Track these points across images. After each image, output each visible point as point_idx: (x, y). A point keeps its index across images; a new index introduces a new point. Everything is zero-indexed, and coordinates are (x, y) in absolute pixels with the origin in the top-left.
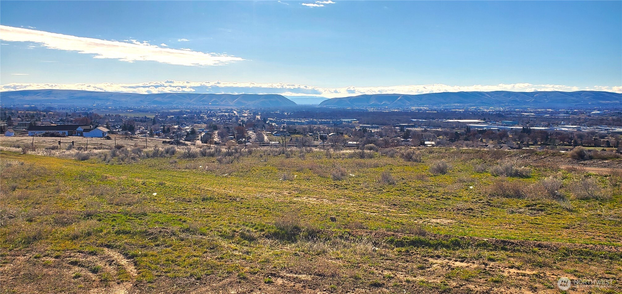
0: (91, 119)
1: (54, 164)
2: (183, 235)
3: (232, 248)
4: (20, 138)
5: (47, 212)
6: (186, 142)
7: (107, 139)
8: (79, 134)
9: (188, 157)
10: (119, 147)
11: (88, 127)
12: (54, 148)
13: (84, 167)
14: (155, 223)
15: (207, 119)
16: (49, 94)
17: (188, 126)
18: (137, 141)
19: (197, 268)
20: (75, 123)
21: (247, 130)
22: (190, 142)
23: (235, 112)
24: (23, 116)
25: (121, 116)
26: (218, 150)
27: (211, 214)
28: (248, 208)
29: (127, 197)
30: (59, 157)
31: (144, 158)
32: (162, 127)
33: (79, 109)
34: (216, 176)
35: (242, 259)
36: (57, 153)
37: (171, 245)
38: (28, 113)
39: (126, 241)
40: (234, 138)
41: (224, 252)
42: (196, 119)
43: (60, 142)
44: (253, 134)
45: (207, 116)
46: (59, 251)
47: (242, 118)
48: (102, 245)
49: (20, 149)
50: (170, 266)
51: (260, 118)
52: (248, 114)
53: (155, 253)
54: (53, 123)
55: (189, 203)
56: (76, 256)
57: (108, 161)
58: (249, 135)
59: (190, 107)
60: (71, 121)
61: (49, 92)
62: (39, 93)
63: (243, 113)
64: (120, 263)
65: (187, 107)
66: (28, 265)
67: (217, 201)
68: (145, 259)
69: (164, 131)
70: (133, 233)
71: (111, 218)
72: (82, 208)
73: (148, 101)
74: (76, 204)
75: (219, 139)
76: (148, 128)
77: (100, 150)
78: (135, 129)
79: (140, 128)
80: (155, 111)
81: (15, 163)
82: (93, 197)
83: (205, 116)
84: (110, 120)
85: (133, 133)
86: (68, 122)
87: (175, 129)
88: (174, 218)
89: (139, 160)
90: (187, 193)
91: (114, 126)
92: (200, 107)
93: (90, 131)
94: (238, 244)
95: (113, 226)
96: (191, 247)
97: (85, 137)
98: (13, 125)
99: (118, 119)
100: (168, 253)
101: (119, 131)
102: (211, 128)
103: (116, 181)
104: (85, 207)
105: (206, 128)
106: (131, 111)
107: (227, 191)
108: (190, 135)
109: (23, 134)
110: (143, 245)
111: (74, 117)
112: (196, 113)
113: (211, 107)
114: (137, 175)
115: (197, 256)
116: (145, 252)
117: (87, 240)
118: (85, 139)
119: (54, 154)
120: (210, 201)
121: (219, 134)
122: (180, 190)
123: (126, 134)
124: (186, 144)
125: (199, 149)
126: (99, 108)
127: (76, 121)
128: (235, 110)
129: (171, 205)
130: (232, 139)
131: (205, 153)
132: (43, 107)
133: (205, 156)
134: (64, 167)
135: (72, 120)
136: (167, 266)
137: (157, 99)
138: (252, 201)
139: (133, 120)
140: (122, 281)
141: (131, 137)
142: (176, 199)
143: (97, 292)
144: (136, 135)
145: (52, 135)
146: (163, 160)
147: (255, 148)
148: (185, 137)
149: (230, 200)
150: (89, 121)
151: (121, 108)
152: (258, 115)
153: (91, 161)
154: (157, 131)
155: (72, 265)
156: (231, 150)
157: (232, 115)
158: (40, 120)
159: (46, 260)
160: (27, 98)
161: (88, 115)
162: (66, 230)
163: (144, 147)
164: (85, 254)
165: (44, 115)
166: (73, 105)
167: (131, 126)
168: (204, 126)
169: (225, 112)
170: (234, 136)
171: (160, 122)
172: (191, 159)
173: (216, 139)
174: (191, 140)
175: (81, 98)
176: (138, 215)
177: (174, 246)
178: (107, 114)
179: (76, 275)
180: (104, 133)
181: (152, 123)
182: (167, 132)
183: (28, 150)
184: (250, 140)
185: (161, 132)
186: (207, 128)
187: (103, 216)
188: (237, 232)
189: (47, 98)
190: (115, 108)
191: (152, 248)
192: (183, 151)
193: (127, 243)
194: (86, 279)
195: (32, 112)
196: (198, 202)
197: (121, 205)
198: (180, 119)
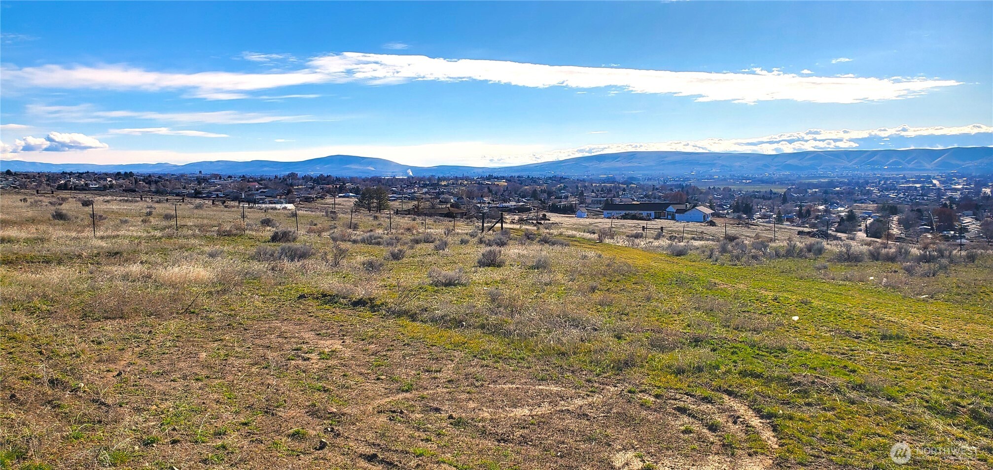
0: (688, 193)
1: (639, 260)
2: (853, 395)
3: (953, 435)
4: (593, 220)
5: (637, 328)
6: (839, 234)
7: (710, 225)
8: (669, 217)
9: (845, 260)
10: (731, 238)
11: (682, 207)
12: (637, 236)
13: (681, 267)
14: (801, 366)
15: (879, 194)
16: (632, 159)
17: (842, 207)
18: (757, 230)
19: (885, 457)
20: (665, 200)
21: (960, 216)
22: (846, 235)
23: (935, 182)
24: (598, 191)
25: (732, 190)
26: (903, 250)
27: (902, 366)
28: (979, 364)
29: (751, 319)
30: (645, 249)
31: (771, 258)
32: (798, 208)
33: (671, 179)
34: (904, 297)
35: (979, 460)
36: (642, 243)
37: (833, 409)
38: (605, 185)
39: (757, 388)
40: (932, 229)
41: (938, 439)
42: (858, 195)
43: (643, 228)
44: (974, 224)
45: (879, 189)
46: (659, 387)
47: (949, 193)
48: (719, 389)
49: (596, 236)
50: (834, 443)
51: (991, 192)
52: (964, 185)
53: (805, 416)
54: (634, 200)
55: (856, 340)
56: (683, 399)
57: (715, 259)
58: (965, 225)
59: (847, 174)
60: (659, 198)
61: (631, 156)
62: (619, 157)
63: (952, 184)
64: (750, 422)
65: (842, 174)
66: (621, 400)
67: (910, 343)
68: (789, 423)
69: (800, 215)
70: (767, 377)
71: (730, 348)
72: (685, 329)
73: (776, 166)
74: (676, 321)
75: (899, 230)
76: (774, 209)
77: (701, 241)
78: (753, 210)
79: (761, 208)
80: (786, 182)
81: (591, 254)
82: (699, 313)
83: (875, 190)
84: (716, 196)
85: (750, 217)
86: (655, 198)
87: (819, 211)
88: (834, 363)
89: (765, 260)
90: (851, 322)
91: (721, 206)
92: (867, 174)
93: (685, 213)
94: (966, 429)
95: (735, 362)
96: (869, 417)
97: (678, 221)
98: (586, 203)
99: (728, 194)
100: (829, 421)
101: (728, 213)
102: (886, 210)
103: (731, 291)
104: (689, 326)
105: (876, 210)
106: (748, 181)
107: (929, 327)
108: (846, 222)
109: (597, 215)
110: (784, 400)
111: (664, 192)
112: (857, 184)
113: (886, 174)
114: (763, 284)
115: (884, 436)
116: (789, 411)
117: (697, 377)
118: (677, 224)
119: (637, 244)
120: (897, 341)
121: (900, 222)
122: (839, 315)
123: (739, 218)
124: (838, 238)
125: (866, 247)
126: (699, 178)
127: (666, 197)
128: (936, 179)
129: (824, 340)
130: (927, 231)
131: (879, 254)
132: (623, 177)
133: (877, 260)
134: (653, 264)
135: (660, 196)
136: (828, 443)
137: (790, 162)
138: (987, 353)
139: (751, 197)
140: (756, 453)
141: (746, 224)
142: (832, 331)
143: (719, 461)
144: (754, 220)
145: (634, 217)
146: (804, 263)
147: (983, 251)
148: (836, 226)
149: (938, 344)
150: (685, 197)
151: (732, 177)
152: (987, 186)
153: (690, 257)
154: (788, 214)
155: (679, 412)
156: (929, 252)
157: (930, 186)
158: (618, 196)
159: (644, 397)
160: (604, 165)
161: (683, 188)
162: (665, 358)
163: (771, 240)
164: (696, 399)
165: (624, 188)
166: (663, 173)
167: (747, 205)
168: (872, 206)
169: (915, 182)
170: (931, 225)
171: (795, 200)
172: (853, 264)
173: (895, 231)
174: (847, 230)
175: (674, 163)
176: (771, 349)
177: (839, 411)
178: (712, 187)
179: (687, 429)
180: (705, 216)
181: (782, 201)
182: (805, 217)
183: (605, 238)
184: (967, 235)
185: (795, 215)
186: (878, 210)
187: (717, 344)
188: (963, 407)
189: (628, 165)
190: (723, 178)
191: (800, 407)
192: (837, 250)
193: (758, 392)
194: (701, 439)
195: (609, 185)
196: (873, 341)
197: (742, 329)
198: (828, 195)
